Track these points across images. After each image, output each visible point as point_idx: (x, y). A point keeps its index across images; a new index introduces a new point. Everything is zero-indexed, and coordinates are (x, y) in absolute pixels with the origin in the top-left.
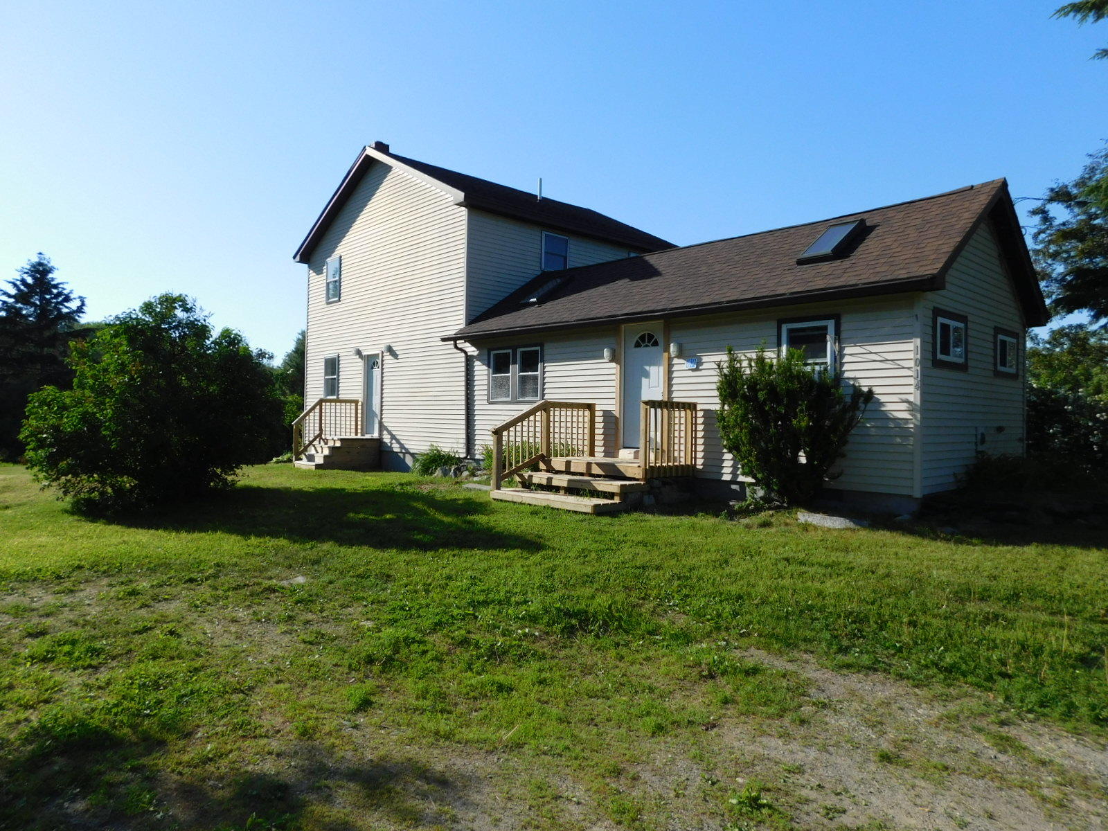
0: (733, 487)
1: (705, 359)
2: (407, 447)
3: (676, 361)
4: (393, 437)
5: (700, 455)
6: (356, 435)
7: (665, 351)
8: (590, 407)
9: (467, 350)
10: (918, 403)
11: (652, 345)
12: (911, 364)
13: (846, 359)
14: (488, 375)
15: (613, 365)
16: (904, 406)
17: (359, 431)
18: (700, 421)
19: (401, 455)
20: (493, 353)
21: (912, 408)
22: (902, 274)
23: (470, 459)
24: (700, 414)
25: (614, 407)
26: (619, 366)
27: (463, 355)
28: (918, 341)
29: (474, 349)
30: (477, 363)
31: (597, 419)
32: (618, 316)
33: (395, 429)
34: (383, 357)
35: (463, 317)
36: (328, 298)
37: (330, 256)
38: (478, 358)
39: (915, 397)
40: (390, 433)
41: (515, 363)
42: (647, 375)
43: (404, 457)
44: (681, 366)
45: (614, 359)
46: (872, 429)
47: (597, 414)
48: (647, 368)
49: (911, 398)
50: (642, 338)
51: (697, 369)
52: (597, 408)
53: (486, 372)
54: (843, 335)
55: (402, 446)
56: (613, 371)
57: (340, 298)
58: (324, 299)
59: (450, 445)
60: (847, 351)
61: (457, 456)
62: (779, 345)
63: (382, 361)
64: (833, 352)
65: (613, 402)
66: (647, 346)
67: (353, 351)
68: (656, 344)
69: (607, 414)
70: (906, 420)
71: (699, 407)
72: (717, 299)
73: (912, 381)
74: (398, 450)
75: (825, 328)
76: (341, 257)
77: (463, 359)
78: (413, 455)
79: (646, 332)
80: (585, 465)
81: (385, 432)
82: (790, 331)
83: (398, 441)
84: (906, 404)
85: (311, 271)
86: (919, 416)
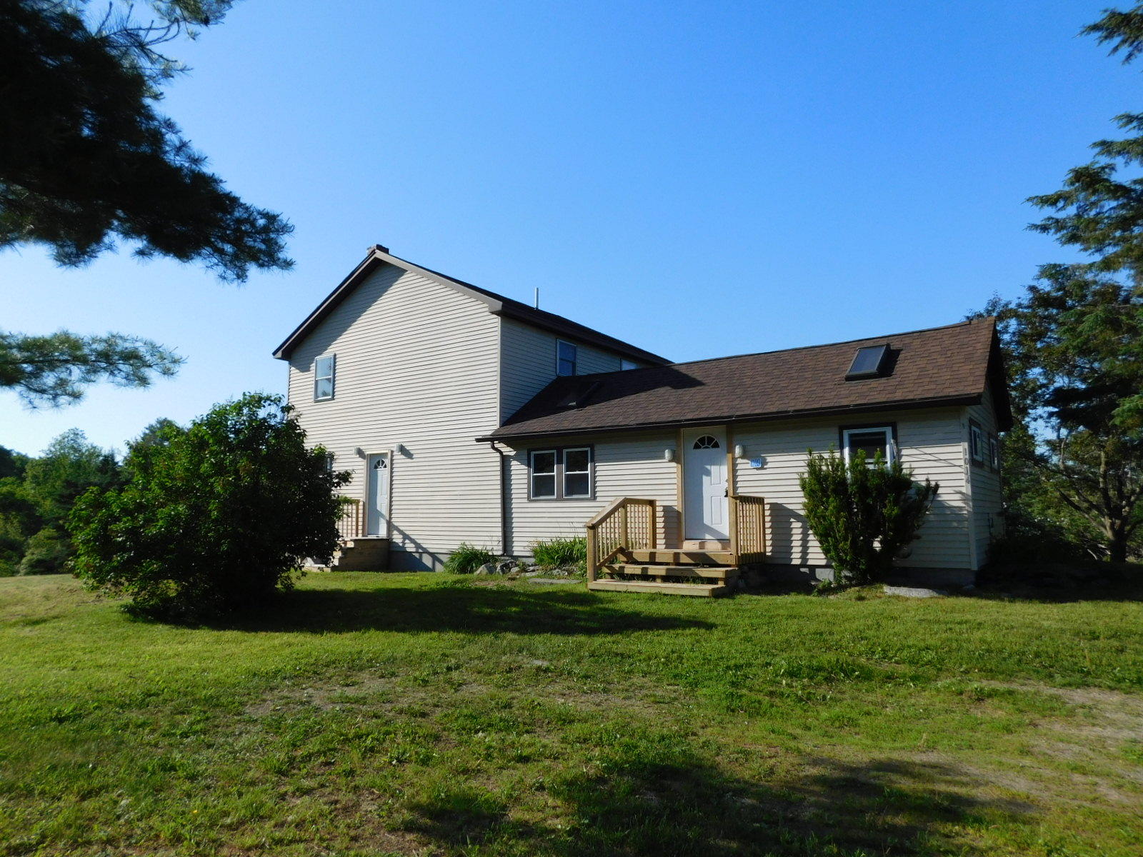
0: (803, 570)
1: (769, 459)
2: (424, 546)
3: (739, 461)
4: (406, 537)
5: (769, 543)
6: (357, 536)
7: (728, 452)
8: (652, 503)
9: (502, 450)
10: (970, 493)
11: (713, 447)
12: (962, 463)
13: (903, 459)
14: (529, 474)
15: (674, 464)
16: (958, 497)
17: (360, 532)
18: (767, 513)
19: (417, 555)
20: (533, 453)
21: (965, 498)
22: (951, 392)
23: (507, 556)
24: (767, 507)
25: (675, 502)
26: (680, 466)
27: (498, 454)
28: (966, 445)
29: (509, 449)
30: (514, 463)
31: (658, 514)
32: (681, 421)
33: (408, 528)
34: (392, 456)
35: (498, 418)
36: (316, 396)
37: (320, 354)
38: (515, 458)
39: (967, 489)
40: (401, 532)
41: (560, 462)
42: (708, 473)
43: (421, 556)
44: (745, 466)
45: (675, 459)
46: (932, 516)
47: (658, 509)
48: (708, 467)
49: (964, 490)
50: (702, 440)
51: (762, 468)
52: (658, 504)
53: (526, 472)
54: (900, 439)
55: (418, 546)
56: (675, 470)
57: (333, 396)
58: (313, 397)
59: (482, 543)
60: (904, 452)
61: (490, 553)
62: (842, 448)
63: (392, 460)
64: (892, 453)
65: (675, 498)
66: (707, 448)
67: (354, 451)
68: (716, 446)
69: (667, 509)
70: (960, 508)
71: (766, 501)
72: (782, 408)
73: (963, 476)
74: (414, 550)
75: (884, 433)
76: (335, 355)
77: (499, 459)
78: (432, 555)
79: (706, 435)
80: (672, 556)
81: (395, 532)
82: (851, 436)
83: (413, 541)
84: (960, 495)
85: (293, 368)
86: (971, 503)
